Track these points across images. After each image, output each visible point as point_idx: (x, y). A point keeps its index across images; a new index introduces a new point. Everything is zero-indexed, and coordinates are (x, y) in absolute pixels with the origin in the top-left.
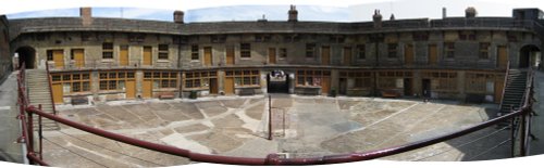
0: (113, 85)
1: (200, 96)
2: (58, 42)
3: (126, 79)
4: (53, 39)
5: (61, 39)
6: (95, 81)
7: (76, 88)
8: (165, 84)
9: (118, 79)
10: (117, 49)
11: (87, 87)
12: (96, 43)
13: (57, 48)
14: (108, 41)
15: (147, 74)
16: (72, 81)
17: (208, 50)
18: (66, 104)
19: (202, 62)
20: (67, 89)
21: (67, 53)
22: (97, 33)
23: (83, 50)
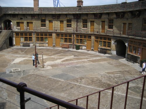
0: (42, 39)
1: (82, 49)
2: (21, 19)
3: (48, 37)
4: (19, 17)
5: (23, 17)
6: (34, 37)
7: (26, 39)
8: (66, 40)
9: (44, 37)
10: (47, 22)
11: (31, 39)
12: (38, 19)
13: (21, 21)
14: (43, 18)
15: (58, 34)
16: (24, 36)
17: (92, 22)
18: (21, 46)
19: (88, 30)
20: (22, 40)
21: (25, 24)
22: (38, 15)
23: (32, 22)
